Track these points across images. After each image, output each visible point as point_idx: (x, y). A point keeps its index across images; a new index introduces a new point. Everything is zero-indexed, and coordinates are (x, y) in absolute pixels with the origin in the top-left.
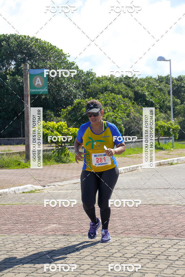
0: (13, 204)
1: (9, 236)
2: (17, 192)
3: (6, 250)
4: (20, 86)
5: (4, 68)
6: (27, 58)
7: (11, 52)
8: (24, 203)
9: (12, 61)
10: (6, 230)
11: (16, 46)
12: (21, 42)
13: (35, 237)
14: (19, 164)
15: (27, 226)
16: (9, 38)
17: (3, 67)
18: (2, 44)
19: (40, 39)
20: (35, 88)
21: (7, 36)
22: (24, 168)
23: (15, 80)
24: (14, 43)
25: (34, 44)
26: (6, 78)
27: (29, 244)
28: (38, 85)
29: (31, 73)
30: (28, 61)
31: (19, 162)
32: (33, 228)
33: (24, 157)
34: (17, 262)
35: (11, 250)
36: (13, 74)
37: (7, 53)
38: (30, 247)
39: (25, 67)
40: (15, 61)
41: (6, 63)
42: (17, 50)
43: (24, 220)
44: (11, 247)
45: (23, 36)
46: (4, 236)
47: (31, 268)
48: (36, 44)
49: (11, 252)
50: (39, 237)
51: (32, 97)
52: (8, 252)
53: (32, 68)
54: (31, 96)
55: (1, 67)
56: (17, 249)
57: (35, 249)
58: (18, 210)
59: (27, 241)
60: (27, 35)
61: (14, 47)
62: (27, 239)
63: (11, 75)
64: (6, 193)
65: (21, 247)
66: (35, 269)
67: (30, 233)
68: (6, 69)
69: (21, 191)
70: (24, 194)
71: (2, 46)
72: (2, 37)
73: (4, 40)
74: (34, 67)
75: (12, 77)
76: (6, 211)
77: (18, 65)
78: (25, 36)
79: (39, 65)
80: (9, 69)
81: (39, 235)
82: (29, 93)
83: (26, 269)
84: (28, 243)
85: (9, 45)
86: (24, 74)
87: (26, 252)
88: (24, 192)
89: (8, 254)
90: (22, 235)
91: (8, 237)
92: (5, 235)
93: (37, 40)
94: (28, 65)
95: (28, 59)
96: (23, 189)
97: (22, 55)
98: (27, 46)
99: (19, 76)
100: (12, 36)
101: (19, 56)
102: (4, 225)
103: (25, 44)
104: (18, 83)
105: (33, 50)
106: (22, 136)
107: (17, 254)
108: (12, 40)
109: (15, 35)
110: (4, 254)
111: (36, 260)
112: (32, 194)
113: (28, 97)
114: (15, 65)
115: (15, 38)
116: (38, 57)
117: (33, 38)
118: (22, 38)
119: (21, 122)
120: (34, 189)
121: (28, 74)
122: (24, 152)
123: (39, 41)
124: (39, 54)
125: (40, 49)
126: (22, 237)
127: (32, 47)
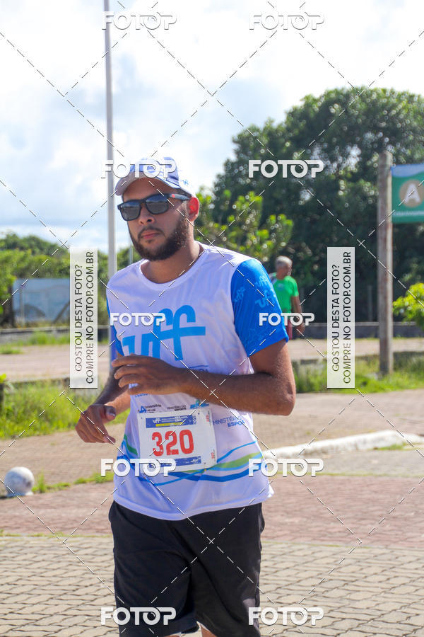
0: (353, 475)
1: (347, 547)
2: (361, 447)
3: (342, 578)
4: (369, 205)
5: (335, 165)
6: (387, 140)
7: (351, 128)
8: (378, 473)
9: (352, 146)
10: (340, 532)
11: (363, 115)
12: (374, 103)
13: (406, 552)
14: (365, 384)
15: (388, 527)
16: (347, 96)
17: (332, 162)
18: (333, 111)
19: (419, 96)
20: (403, 208)
21: (345, 92)
22: (375, 392)
23: (357, 191)
24: (359, 106)
25: (404, 108)
26: (338, 188)
27: (393, 570)
28: (412, 201)
29: (395, 174)
30: (390, 148)
31: (365, 378)
32: (400, 533)
33: (376, 366)
34: (368, 608)
35: (353, 579)
36: (354, 178)
37: (342, 129)
38: (397, 575)
39: (381, 162)
40: (360, 147)
41: (340, 151)
42: (364, 123)
43: (380, 513)
44: (353, 572)
45: (381, 92)
46: (337, 546)
47: (402, 626)
48: (410, 106)
49: (354, 583)
50: (416, 553)
51: (397, 230)
52: (347, 584)
53: (397, 162)
54: (395, 226)
55: (329, 162)
56: (366, 577)
57: (407, 581)
58: (366, 488)
59: (389, 562)
60: (388, 88)
61: (358, 117)
62: (389, 557)
63: (349, 180)
64: (335, 449)
65: (376, 574)
66: (412, 628)
67: (395, 542)
68: (339, 166)
69: (370, 446)
70: (377, 453)
71: (332, 115)
72: (333, 96)
73: (337, 101)
74: (402, 159)
75: (351, 184)
76: (339, 489)
77: (365, 157)
78: (384, 91)
79: (413, 154)
80: (344, 165)
81: (416, 549)
82: (390, 220)
83: (389, 626)
84: (391, 566)
85: (346, 112)
86: (379, 177)
87: (389, 586)
88: (376, 449)
89: (346, 587)
90: (376, 546)
91: (344, 549)
92: (338, 544)
93: (412, 97)
94: (390, 157)
95: (390, 143)
96: (374, 441)
97: (376, 134)
98: (389, 111)
99: (367, 180)
100: (355, 91)
101: (369, 136)
102: (334, 522)
103: (384, 107)
104: (365, 198)
105: (401, 121)
106: (370, 316)
107: (368, 589)
108: (355, 99)
109: (362, 89)
110: (337, 588)
111: (412, 606)
112: (397, 452)
113: (386, 229)
114: (359, 156)
115: (361, 96)
116: (411, 138)
117: (403, 94)
118: (378, 94)
119: (370, 288)
120: (398, 442)
121: (387, 176)
122: (375, 356)
123: (416, 99)
124: (414, 131)
125: (419, 117)
126: (378, 551)
127: (398, 113)
